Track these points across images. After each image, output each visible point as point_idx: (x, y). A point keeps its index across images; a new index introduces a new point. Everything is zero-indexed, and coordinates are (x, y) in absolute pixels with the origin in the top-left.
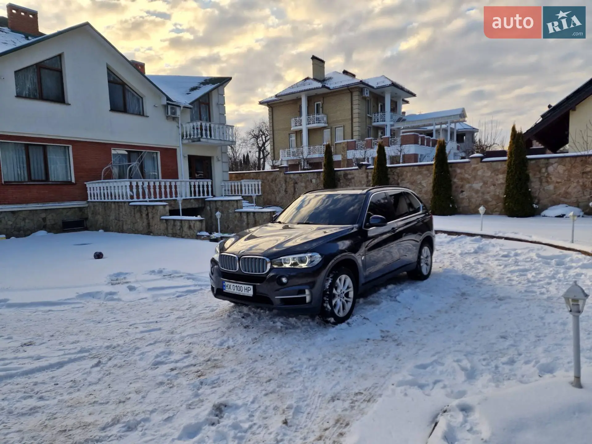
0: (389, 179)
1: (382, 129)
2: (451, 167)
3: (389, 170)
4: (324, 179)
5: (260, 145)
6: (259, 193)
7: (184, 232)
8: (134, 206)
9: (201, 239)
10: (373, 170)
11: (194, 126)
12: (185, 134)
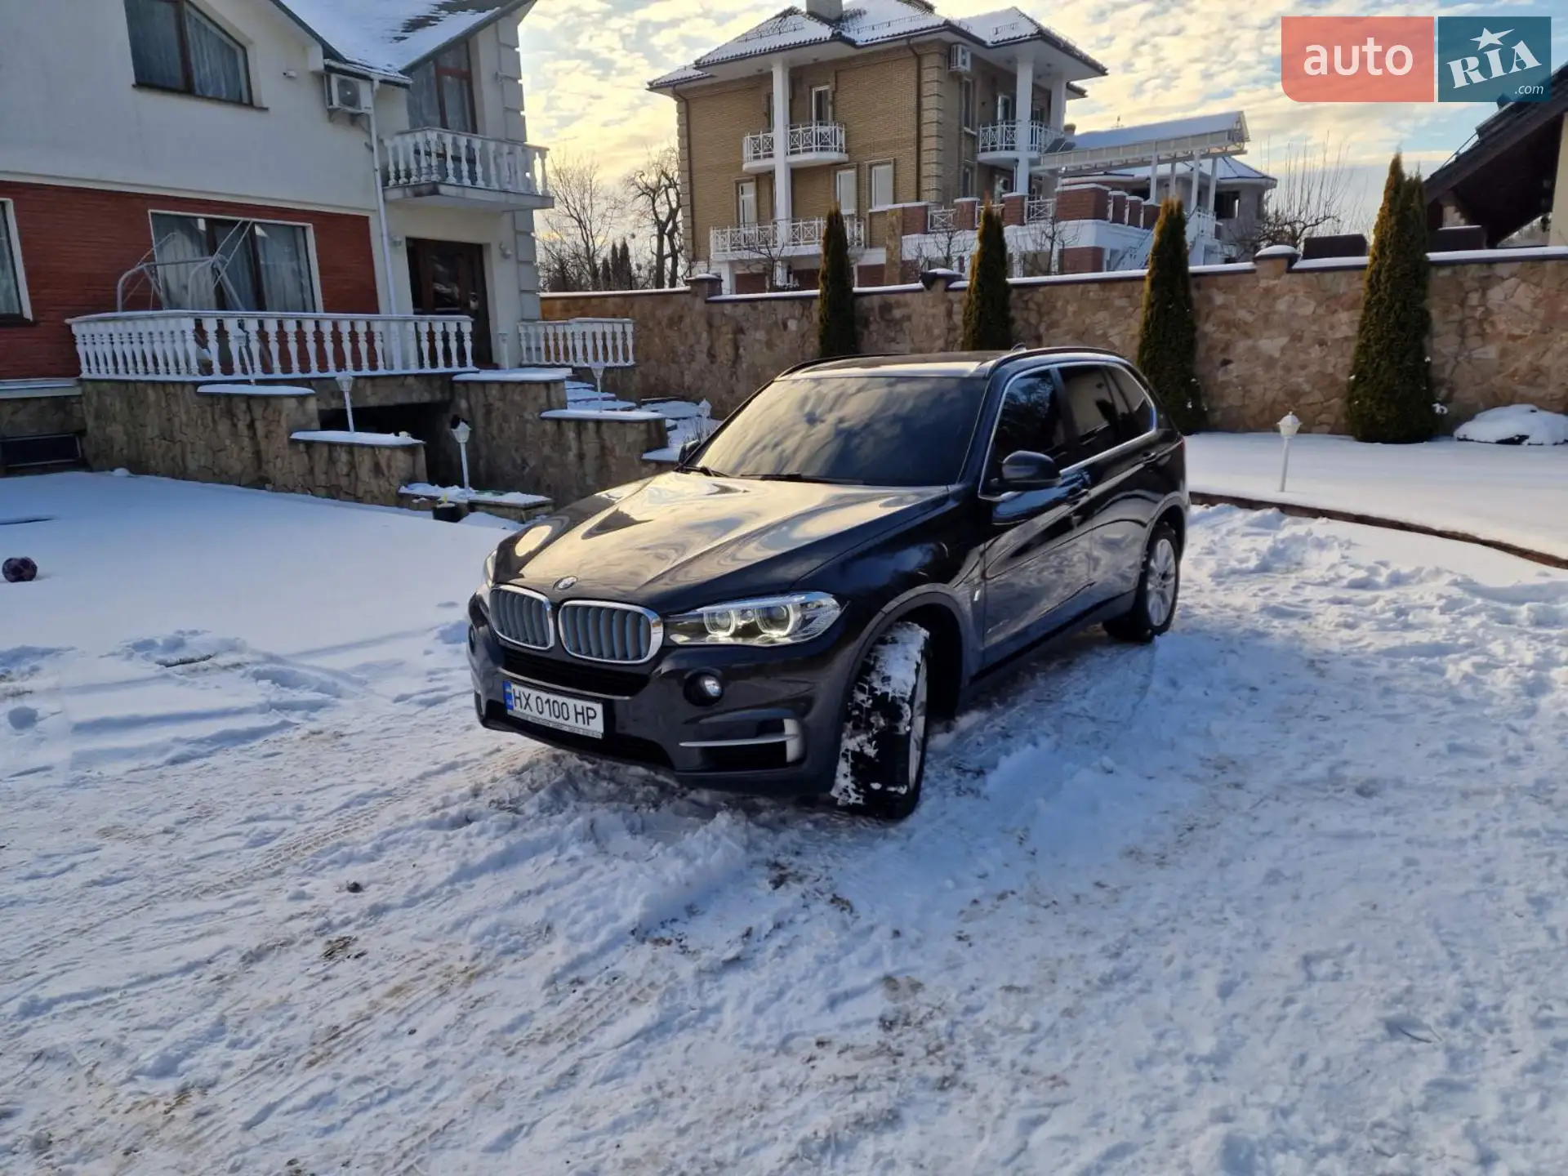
0: (1012, 321)
1: (1005, 172)
2: (1198, 287)
3: (1014, 293)
4: (821, 320)
5: (663, 218)
6: (626, 359)
7: (360, 484)
8: (212, 395)
9: (411, 507)
10: (966, 294)
11: (416, 145)
12: (392, 168)
